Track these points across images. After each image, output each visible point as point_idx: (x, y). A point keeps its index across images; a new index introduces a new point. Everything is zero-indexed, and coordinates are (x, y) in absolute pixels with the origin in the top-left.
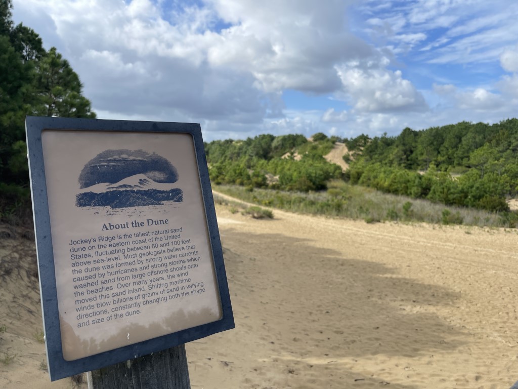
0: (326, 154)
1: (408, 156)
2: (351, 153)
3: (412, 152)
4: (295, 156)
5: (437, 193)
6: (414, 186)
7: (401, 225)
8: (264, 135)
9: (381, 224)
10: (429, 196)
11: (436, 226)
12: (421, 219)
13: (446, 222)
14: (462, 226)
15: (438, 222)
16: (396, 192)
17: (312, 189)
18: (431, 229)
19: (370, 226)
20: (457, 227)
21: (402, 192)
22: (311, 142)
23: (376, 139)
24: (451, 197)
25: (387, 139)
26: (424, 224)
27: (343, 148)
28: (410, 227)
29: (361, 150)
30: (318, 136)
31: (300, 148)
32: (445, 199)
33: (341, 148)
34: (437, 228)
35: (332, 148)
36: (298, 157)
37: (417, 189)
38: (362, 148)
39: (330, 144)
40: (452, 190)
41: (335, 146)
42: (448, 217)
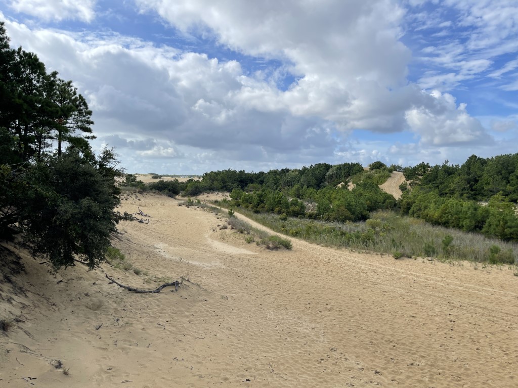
0: (382, 183)
1: (471, 186)
2: (408, 182)
3: (476, 181)
4: (348, 186)
5: (492, 226)
6: (466, 218)
7: (436, 262)
8: (320, 164)
9: (412, 261)
10: (483, 230)
11: (480, 265)
12: (463, 256)
13: (494, 262)
14: (512, 266)
15: (484, 260)
16: (446, 224)
17: (350, 219)
18: (472, 268)
19: (398, 262)
20: (506, 267)
21: (453, 224)
22: (367, 171)
23: (437, 167)
24: (507, 231)
25: (448, 168)
26: (466, 263)
27: (401, 177)
28: (446, 265)
29: (420, 180)
30: (375, 165)
31: (355, 176)
32: (501, 233)
33: (398, 177)
34: (480, 268)
35: (389, 176)
36: (351, 186)
37: (470, 222)
38: (421, 177)
39: (387, 172)
40: (509, 224)
41: (392, 175)
42: (496, 255)
